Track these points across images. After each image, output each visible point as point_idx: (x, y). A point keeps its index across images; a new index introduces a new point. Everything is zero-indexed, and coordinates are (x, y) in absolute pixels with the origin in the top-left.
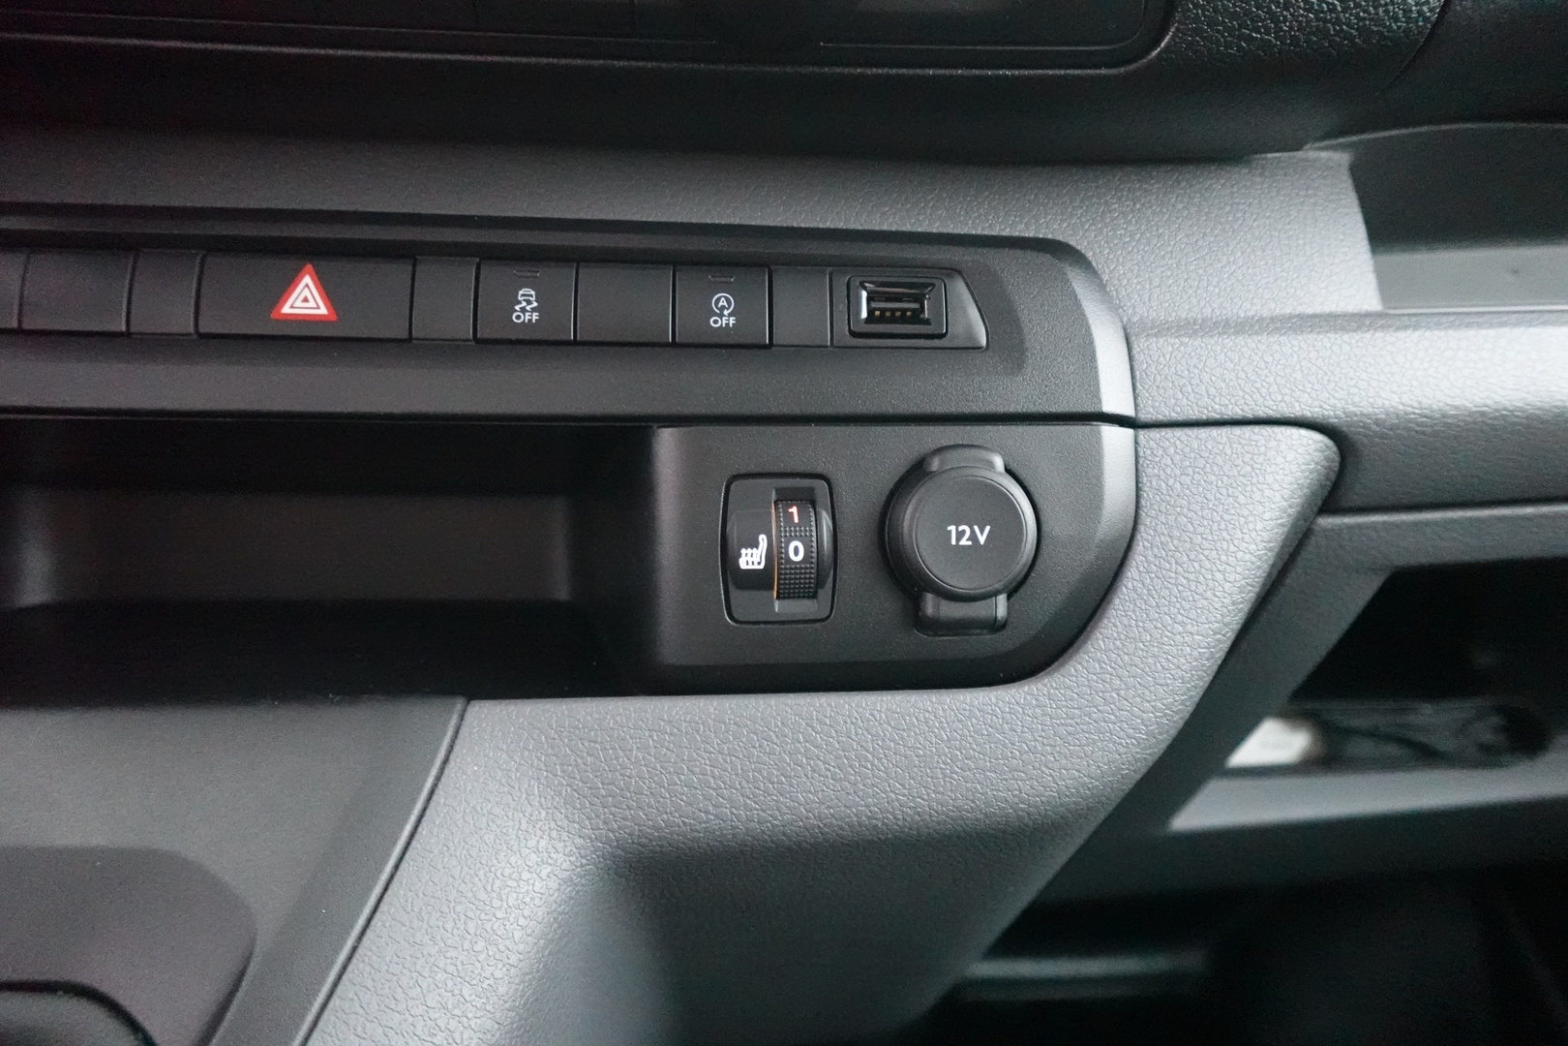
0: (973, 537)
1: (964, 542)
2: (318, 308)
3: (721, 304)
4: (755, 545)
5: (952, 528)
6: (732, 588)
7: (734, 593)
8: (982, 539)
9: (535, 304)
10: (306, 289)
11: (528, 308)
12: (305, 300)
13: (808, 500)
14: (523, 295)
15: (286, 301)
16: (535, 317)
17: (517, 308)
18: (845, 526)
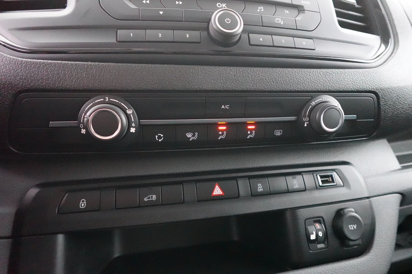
0: (354, 227)
1: (352, 229)
2: (220, 192)
3: (295, 183)
4: (313, 234)
5: (349, 226)
6: (309, 243)
7: (310, 244)
8: (355, 227)
9: (262, 187)
10: (217, 189)
11: (261, 188)
12: (217, 191)
13: (319, 222)
14: (259, 185)
15: (214, 192)
16: (262, 190)
17: (258, 188)
18: (327, 227)
